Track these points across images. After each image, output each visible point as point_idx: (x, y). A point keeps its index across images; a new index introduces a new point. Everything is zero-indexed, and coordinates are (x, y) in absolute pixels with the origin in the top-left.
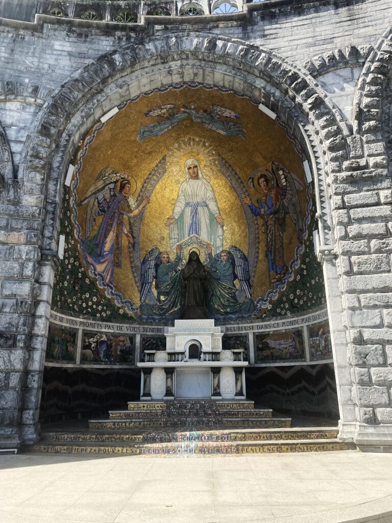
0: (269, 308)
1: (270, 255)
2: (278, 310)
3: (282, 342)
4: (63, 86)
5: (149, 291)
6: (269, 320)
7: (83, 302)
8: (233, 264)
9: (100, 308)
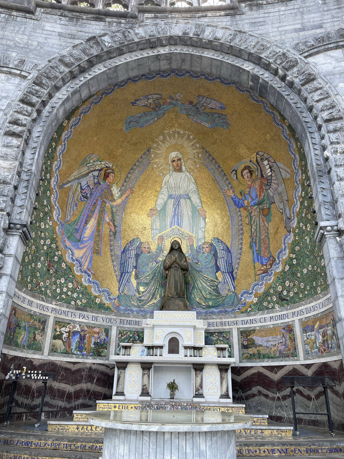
0: (255, 302)
1: (254, 246)
2: (265, 304)
3: (270, 338)
4: (49, 61)
5: (128, 281)
6: (255, 315)
7: (57, 287)
8: (215, 255)
9: (75, 295)
